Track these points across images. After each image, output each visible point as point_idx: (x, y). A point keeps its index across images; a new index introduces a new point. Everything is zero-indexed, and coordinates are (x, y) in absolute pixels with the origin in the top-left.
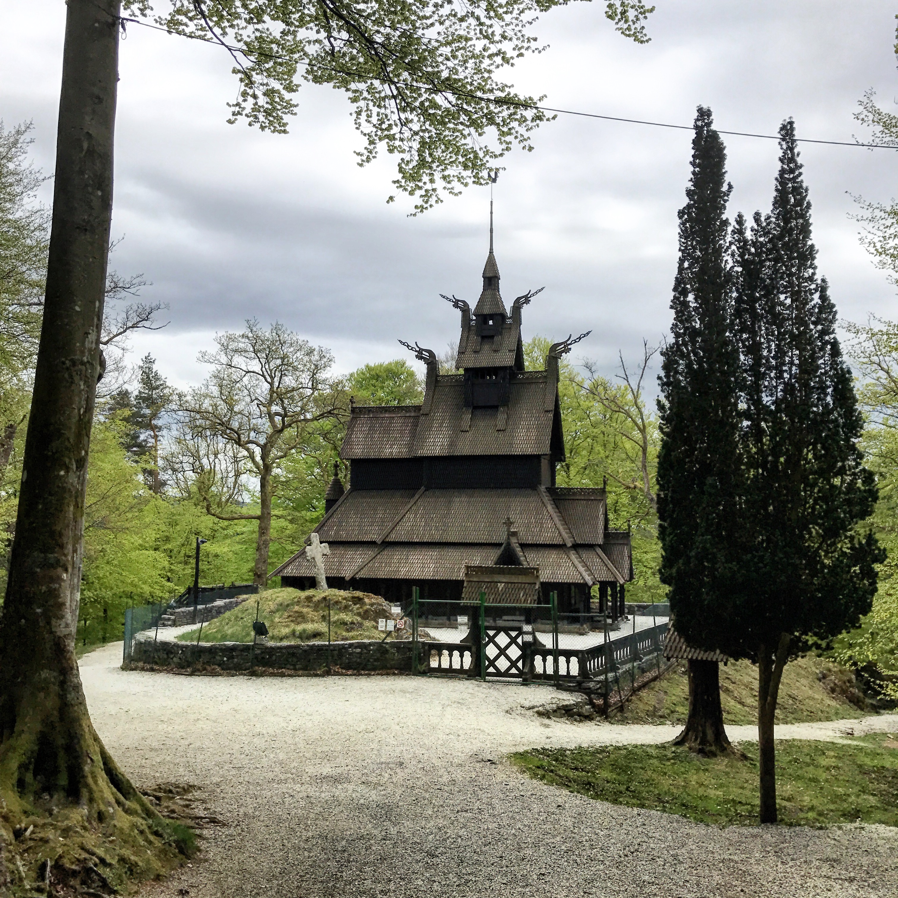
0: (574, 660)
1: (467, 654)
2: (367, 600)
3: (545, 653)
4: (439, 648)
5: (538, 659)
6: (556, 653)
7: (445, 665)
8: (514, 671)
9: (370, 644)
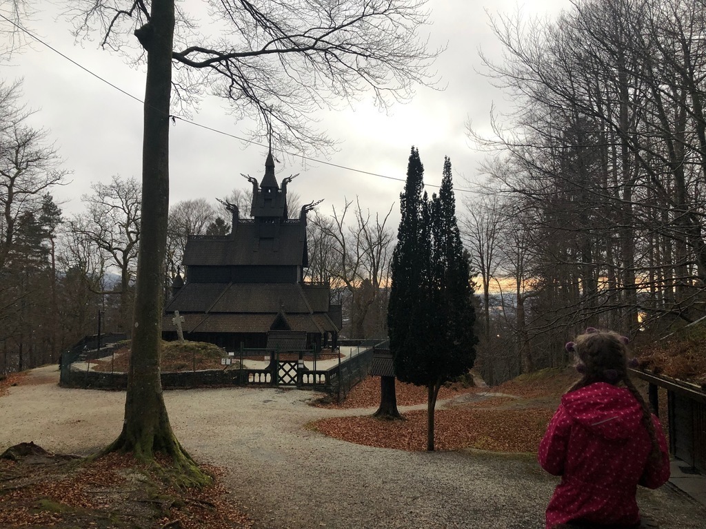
0: (323, 376)
1: (268, 375)
2: (209, 347)
3: (308, 373)
4: (254, 372)
5: (305, 376)
6: (315, 373)
7: (257, 380)
8: (293, 382)
9: (217, 371)
